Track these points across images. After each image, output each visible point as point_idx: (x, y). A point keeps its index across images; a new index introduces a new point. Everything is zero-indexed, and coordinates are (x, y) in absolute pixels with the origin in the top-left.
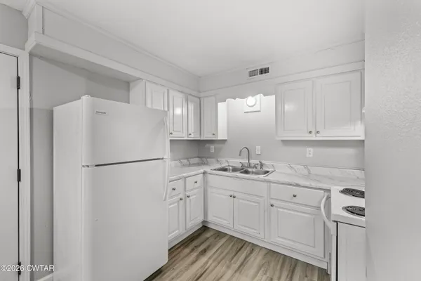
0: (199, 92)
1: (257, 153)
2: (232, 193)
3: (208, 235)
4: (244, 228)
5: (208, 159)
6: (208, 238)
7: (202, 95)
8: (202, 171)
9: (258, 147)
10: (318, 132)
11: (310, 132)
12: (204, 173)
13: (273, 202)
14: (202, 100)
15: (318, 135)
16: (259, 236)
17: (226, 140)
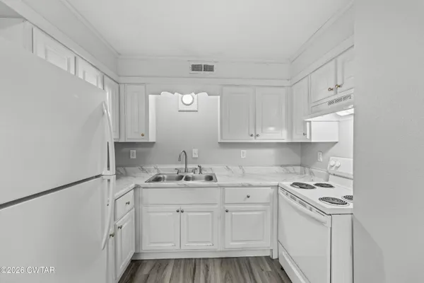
0: (119, 76)
1: (194, 156)
2: (178, 208)
3: (145, 271)
4: (195, 244)
5: (126, 168)
6: (148, 276)
7: (122, 80)
8: (133, 185)
9: (195, 150)
10: (257, 136)
11: (252, 135)
12: (136, 188)
13: (227, 207)
14: (122, 87)
15: (257, 138)
16: (212, 247)
17: (154, 143)
